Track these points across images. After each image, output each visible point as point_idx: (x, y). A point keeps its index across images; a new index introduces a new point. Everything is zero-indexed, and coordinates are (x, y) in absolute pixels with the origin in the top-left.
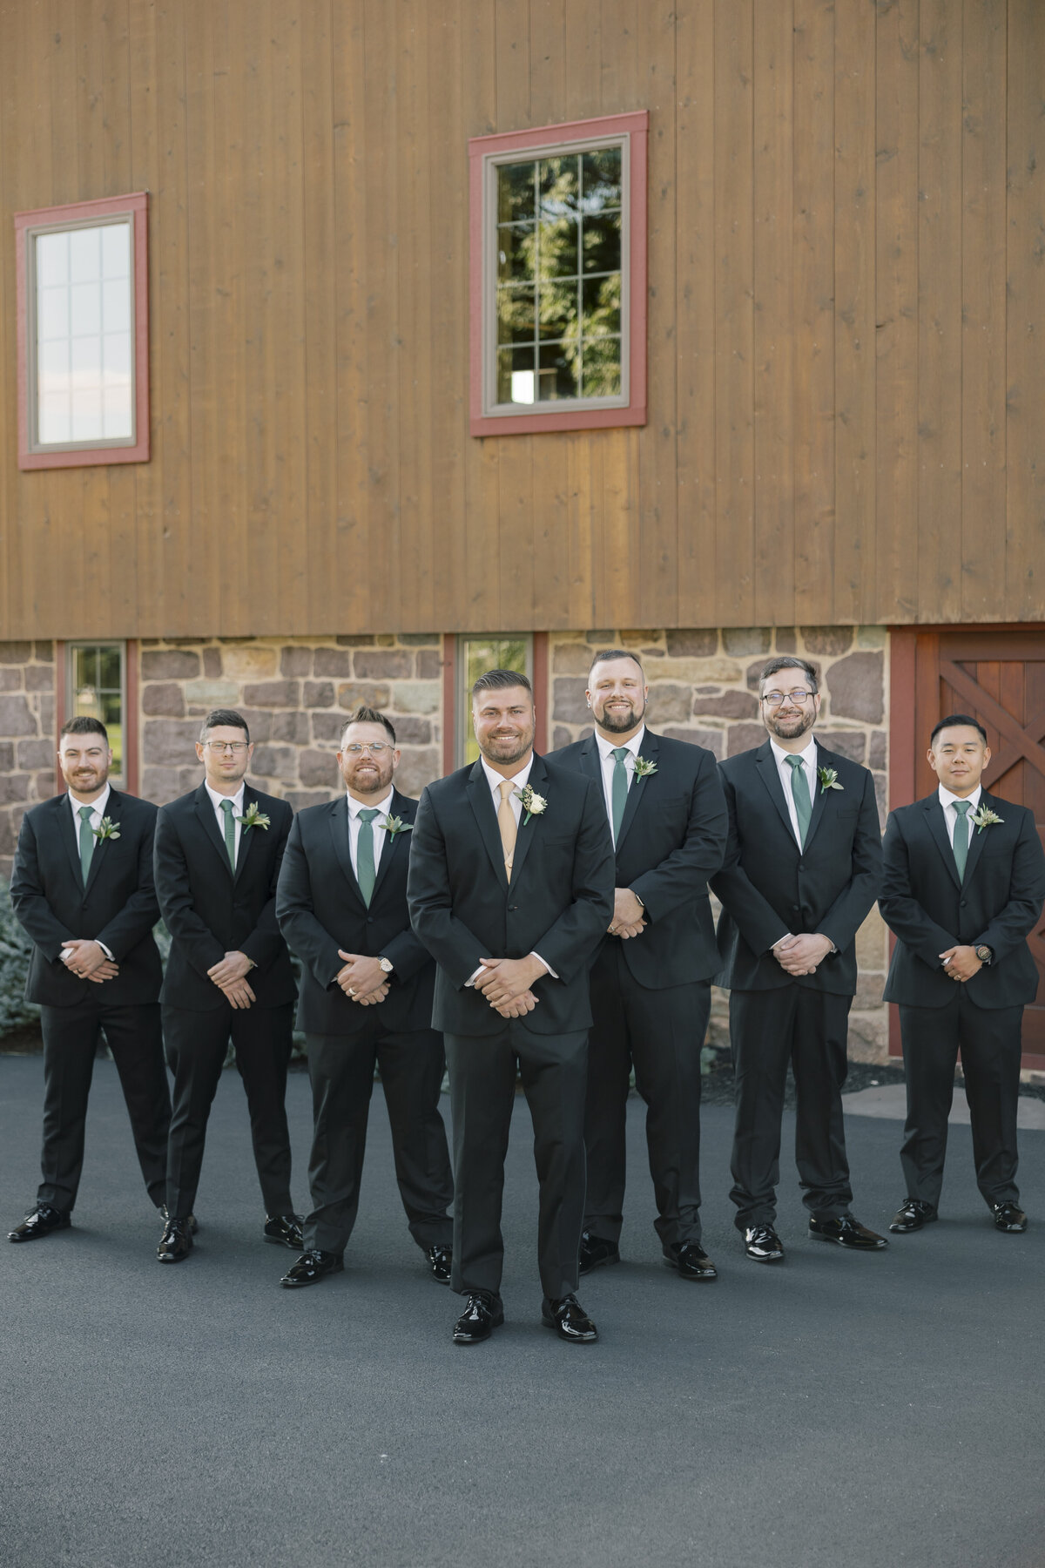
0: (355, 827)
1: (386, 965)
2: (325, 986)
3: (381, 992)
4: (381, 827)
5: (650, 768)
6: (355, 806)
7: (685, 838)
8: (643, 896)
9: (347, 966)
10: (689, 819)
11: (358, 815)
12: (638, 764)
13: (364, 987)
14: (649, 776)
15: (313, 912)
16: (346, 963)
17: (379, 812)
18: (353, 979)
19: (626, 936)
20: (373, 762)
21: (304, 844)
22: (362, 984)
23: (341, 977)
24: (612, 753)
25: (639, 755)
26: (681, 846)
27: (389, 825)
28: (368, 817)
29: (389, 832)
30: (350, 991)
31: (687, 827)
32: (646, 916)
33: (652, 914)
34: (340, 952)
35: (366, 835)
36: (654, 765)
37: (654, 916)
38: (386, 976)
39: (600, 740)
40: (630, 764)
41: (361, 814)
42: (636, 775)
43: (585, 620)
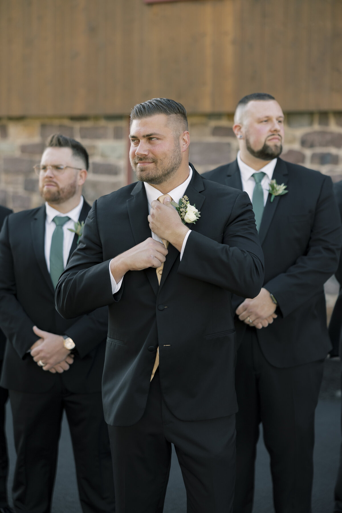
0: (50, 229)
1: (70, 344)
2: (21, 356)
3: (67, 362)
4: (71, 230)
5: (281, 189)
6: (51, 213)
7: (308, 247)
8: (276, 296)
9: (39, 342)
10: (312, 231)
11: (53, 220)
12: (272, 186)
13: (52, 361)
14: (281, 196)
15: (15, 295)
16: (38, 338)
17: (69, 219)
18: (42, 354)
19: (260, 326)
20: (55, 180)
21: (11, 241)
22: (50, 358)
23: (35, 350)
24: (253, 176)
25: (273, 178)
26: (305, 253)
27: (76, 228)
28: (60, 222)
29: (76, 236)
30: (40, 363)
31: (310, 238)
32: (278, 311)
33: (283, 310)
34: (35, 329)
35: (58, 237)
36: (284, 187)
37: (285, 312)
38: (69, 352)
39: (242, 166)
40: (266, 184)
41: (56, 220)
42: (270, 195)
43: (206, 106)
